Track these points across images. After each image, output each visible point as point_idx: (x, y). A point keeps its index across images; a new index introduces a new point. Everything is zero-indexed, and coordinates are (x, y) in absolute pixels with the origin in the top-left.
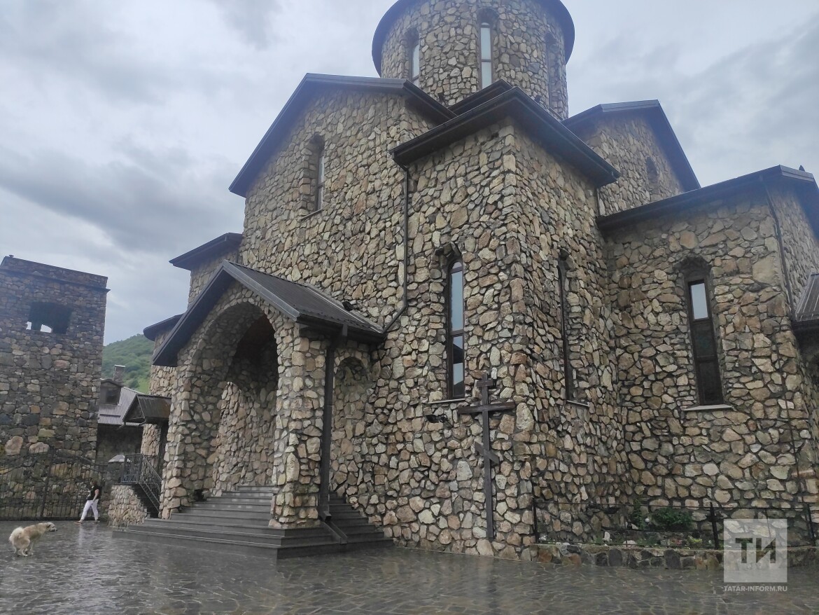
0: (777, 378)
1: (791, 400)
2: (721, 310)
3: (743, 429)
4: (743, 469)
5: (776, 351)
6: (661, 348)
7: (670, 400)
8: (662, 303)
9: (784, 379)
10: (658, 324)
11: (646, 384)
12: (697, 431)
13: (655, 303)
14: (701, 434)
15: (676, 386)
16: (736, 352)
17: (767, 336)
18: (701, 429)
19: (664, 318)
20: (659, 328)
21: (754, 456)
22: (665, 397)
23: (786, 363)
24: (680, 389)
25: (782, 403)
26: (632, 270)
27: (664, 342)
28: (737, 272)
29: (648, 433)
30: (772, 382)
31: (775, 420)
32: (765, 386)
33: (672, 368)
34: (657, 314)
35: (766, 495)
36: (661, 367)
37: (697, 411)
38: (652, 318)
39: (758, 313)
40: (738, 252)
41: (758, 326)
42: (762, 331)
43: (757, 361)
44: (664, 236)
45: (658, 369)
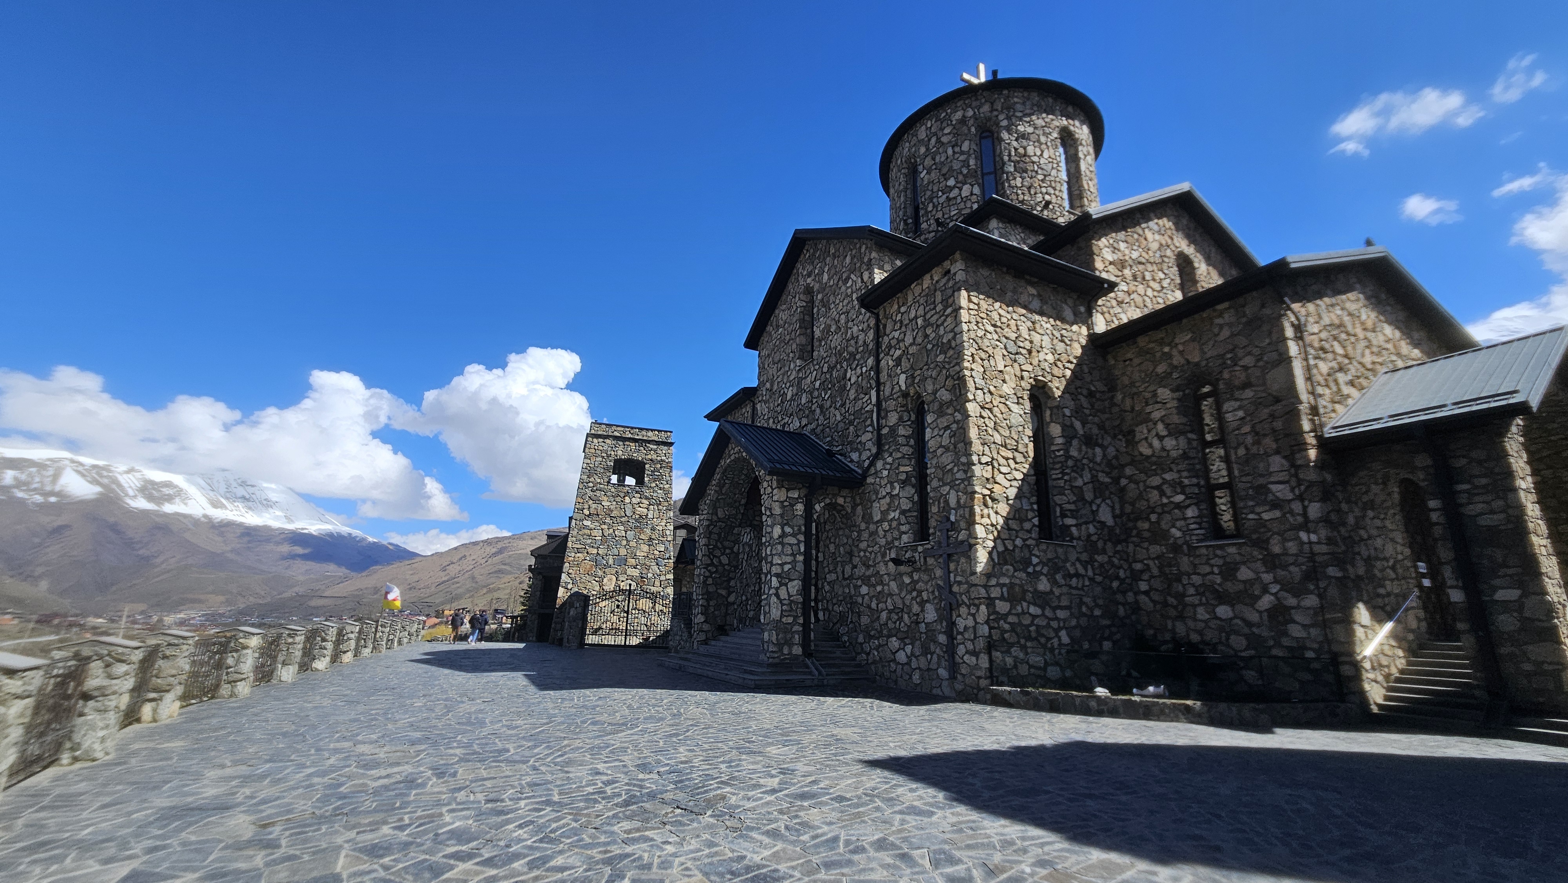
0: (1297, 507)
1: (1314, 532)
2: (1230, 429)
3: (1259, 565)
4: (1260, 612)
5: (1296, 475)
6: (1168, 476)
7: (1178, 534)
8: (1167, 426)
9: (1305, 508)
10: (1163, 449)
11: (1153, 517)
12: (1207, 569)
13: (1160, 426)
14: (1212, 573)
15: (1185, 519)
16: (1249, 478)
17: (1285, 457)
18: (1212, 566)
19: (1169, 443)
20: (1164, 454)
21: (1272, 598)
22: (1173, 530)
23: (1307, 487)
24: (1189, 521)
25: (1303, 536)
26: (1135, 390)
27: (1171, 470)
28: (1247, 385)
29: (1155, 571)
30: (1291, 512)
31: (1296, 555)
32: (1284, 515)
33: (1180, 498)
34: (1161, 438)
35: (1286, 642)
36: (1168, 497)
37: (1207, 547)
38: (1156, 443)
39: (1274, 431)
40: (1248, 361)
41: (1274, 446)
42: (1277, 452)
43: (1274, 487)
44: (1166, 349)
45: (1165, 500)
